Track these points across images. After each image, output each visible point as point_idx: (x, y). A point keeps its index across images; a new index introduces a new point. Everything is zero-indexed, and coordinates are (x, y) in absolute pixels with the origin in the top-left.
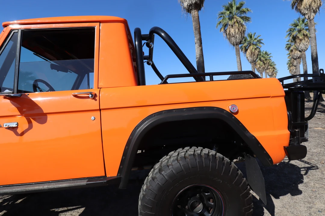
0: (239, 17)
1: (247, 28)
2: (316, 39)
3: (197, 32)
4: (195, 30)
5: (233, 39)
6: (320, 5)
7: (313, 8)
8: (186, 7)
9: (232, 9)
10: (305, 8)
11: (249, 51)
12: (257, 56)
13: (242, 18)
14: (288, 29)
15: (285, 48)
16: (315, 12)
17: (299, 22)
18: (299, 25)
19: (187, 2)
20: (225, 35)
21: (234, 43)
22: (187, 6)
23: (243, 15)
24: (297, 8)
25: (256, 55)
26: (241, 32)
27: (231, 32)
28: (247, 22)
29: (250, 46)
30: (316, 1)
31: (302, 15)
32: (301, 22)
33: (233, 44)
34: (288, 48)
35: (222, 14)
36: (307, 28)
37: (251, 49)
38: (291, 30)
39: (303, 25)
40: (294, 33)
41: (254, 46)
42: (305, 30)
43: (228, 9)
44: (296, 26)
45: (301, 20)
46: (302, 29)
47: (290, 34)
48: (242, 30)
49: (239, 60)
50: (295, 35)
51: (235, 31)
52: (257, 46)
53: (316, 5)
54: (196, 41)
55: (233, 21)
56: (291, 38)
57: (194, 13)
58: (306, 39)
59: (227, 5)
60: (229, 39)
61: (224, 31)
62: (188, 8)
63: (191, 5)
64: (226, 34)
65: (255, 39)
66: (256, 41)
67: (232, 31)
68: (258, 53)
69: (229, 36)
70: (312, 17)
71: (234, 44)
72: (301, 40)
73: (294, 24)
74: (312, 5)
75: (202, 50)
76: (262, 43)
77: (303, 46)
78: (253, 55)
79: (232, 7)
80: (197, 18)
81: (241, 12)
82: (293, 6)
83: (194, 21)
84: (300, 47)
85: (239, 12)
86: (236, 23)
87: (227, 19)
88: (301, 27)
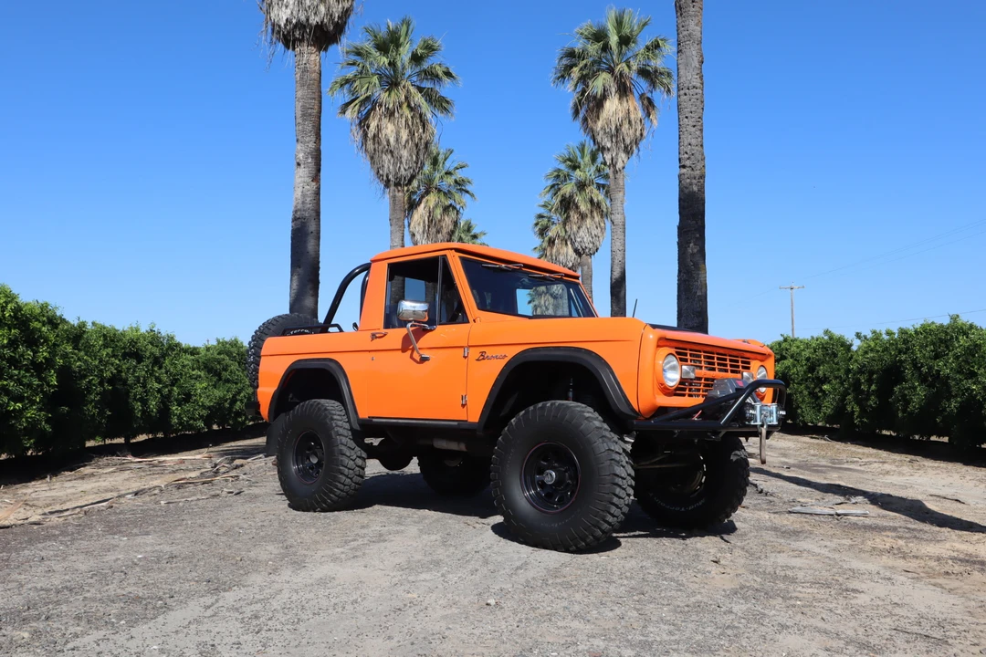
0: (416, 91)
1: (437, 137)
2: (624, 232)
3: (309, 126)
4: (303, 115)
5: (386, 158)
6: (641, 135)
7: (624, 139)
8: (282, 25)
9: (397, 51)
10: (607, 130)
11: (420, 213)
13: (429, 96)
14: (550, 170)
15: (531, 225)
16: (628, 151)
17: (583, 157)
18: (582, 167)
19: (289, 11)
20: (358, 137)
21: (390, 177)
22: (286, 25)
23: (427, 84)
24: (585, 120)
25: (445, 231)
26: (417, 145)
27: (383, 132)
28: (440, 115)
29: (427, 192)
30: (633, 123)
32: (587, 158)
33: (385, 178)
34: (543, 231)
35: (358, 53)
36: (602, 182)
37: (432, 204)
38: (560, 178)
39: (593, 169)
40: (568, 189)
41: (443, 199)
42: (595, 186)
43: (383, 48)
44: (575, 167)
45: (587, 151)
46: (587, 182)
47: (555, 188)
48: (421, 139)
50: (567, 195)
51: (398, 133)
52: (452, 201)
53: (631, 132)
54: (301, 156)
55: (393, 96)
56: (556, 201)
57: (308, 55)
58: (597, 218)
59: (383, 33)
60: (372, 158)
61: (357, 121)
62: (289, 32)
63: (300, 26)
64: (365, 135)
65: (446, 173)
66: (450, 180)
67: (389, 129)
68: (451, 227)
69: (374, 147)
70: (619, 165)
71: (388, 181)
72: (583, 217)
73: (570, 160)
74: (623, 129)
75: (317, 193)
76: (467, 192)
77: (587, 239)
78: (433, 230)
79: (398, 45)
80: (315, 76)
81: (425, 71)
82: (576, 113)
83: (303, 85)
84: (578, 240)
85: (417, 70)
86: (405, 106)
87: (375, 79)
88: (587, 172)
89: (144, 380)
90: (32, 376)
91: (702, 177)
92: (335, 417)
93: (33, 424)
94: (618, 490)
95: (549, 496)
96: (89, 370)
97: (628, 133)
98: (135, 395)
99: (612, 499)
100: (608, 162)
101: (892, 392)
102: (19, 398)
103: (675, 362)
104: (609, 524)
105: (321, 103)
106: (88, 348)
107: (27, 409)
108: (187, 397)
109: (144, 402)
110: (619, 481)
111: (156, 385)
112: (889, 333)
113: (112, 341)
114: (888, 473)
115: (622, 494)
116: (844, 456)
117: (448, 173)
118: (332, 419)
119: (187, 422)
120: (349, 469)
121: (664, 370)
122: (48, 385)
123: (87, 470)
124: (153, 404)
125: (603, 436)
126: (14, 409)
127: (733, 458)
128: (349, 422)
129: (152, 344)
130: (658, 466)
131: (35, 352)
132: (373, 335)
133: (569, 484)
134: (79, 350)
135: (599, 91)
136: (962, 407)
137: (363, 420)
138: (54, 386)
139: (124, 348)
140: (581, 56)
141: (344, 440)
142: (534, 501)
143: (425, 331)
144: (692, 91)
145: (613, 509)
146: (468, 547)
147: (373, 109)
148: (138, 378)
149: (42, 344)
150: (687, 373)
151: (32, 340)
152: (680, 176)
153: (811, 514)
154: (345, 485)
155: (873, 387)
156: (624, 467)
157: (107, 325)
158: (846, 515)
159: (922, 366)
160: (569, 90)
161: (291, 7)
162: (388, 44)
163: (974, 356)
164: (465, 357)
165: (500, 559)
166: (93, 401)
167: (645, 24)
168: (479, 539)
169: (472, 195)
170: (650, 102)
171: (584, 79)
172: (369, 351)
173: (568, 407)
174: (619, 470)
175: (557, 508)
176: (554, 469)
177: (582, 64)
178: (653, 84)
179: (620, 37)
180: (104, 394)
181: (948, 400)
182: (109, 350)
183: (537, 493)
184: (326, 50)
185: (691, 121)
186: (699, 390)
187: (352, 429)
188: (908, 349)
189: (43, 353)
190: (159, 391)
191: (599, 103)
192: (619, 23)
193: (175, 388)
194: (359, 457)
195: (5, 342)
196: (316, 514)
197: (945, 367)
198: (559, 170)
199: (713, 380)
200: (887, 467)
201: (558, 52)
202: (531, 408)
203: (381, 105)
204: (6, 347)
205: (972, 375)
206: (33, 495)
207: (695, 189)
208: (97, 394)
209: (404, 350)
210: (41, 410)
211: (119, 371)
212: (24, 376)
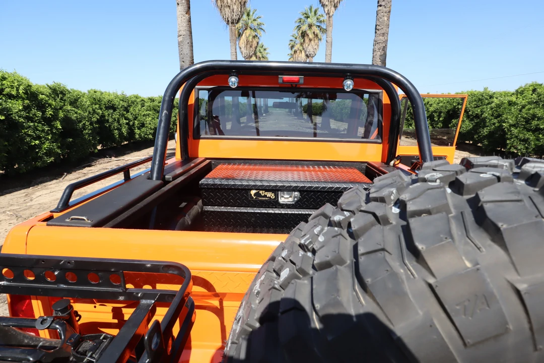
2: (332, 46)
5: (227, 9)
11: (244, 37)
12: (254, 49)
14: (297, 19)
15: (288, 45)
16: (335, 7)
17: (311, 13)
18: (311, 17)
21: (229, 19)
25: (253, 46)
26: (240, 3)
29: (246, 29)
31: (321, 5)
32: (313, 13)
34: (292, 47)
36: (318, 25)
37: (248, 35)
38: (301, 23)
39: (315, 18)
40: (305, 27)
41: (252, 32)
42: (316, 26)
44: (308, 17)
45: (313, 10)
46: (313, 24)
47: (299, 27)
49: (234, 50)
50: (304, 31)
52: (256, 34)
56: (299, 33)
58: (316, 41)
60: (221, 10)
68: (256, 45)
69: (221, 4)
70: (331, 14)
71: (228, 21)
72: (310, 40)
73: (306, 14)
77: (312, 50)
78: (249, 46)
84: (308, 50)
88: (312, 20)
89: (118, 119)
90: (43, 125)
91: (389, 12)
93: (50, 150)
96: (83, 118)
98: (114, 127)
100: (326, 12)
102: (38, 138)
106: (82, 107)
107: (44, 143)
108: (143, 125)
109: (119, 130)
111: (125, 121)
113: (98, 101)
117: (255, 20)
119: (144, 136)
122: (56, 128)
124: (124, 130)
126: (36, 144)
129: (123, 101)
131: (44, 112)
136: (491, 134)
138: (60, 129)
139: (105, 104)
148: (115, 118)
151: (42, 106)
152: (377, 11)
155: (441, 119)
159: (469, 111)
163: (500, 108)
166: (87, 134)
169: (264, 31)
180: (93, 129)
181: (483, 128)
189: (49, 112)
190: (127, 124)
193: (136, 121)
195: (21, 108)
198: (300, 19)
204: (22, 111)
208: (89, 130)
210: (53, 142)
211: (103, 116)
212: (38, 126)
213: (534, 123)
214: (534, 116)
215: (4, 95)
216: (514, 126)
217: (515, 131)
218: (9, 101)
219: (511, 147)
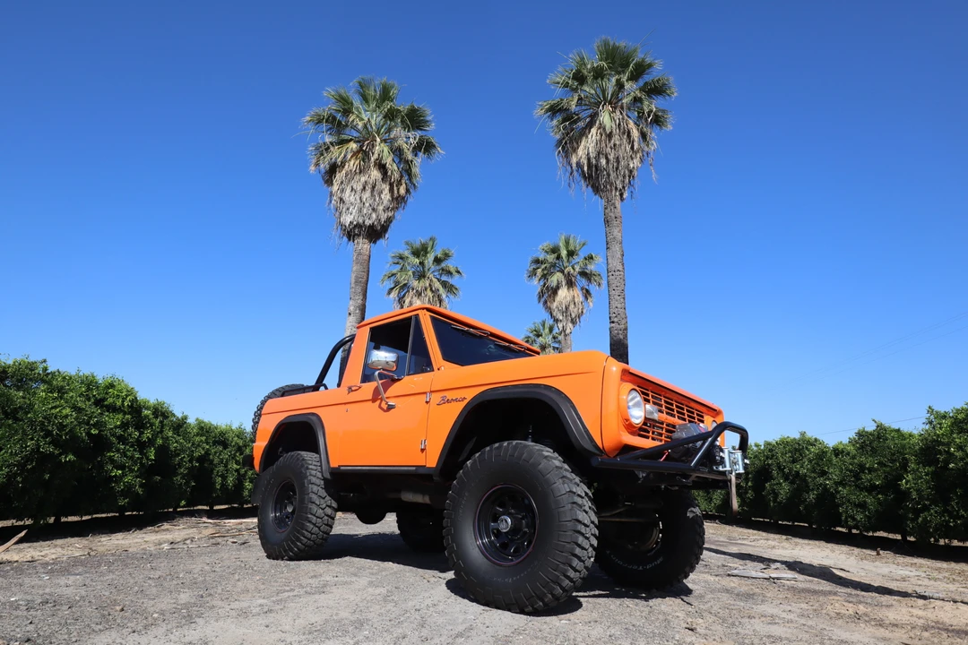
0: (436, 281)
3: (359, 289)
4: (356, 282)
6: (582, 312)
7: (571, 315)
8: (347, 226)
9: (425, 256)
10: (560, 309)
13: (444, 284)
16: (573, 322)
17: (544, 329)
18: (543, 335)
19: (352, 217)
22: (349, 226)
23: (444, 278)
24: (545, 302)
28: (452, 296)
30: (577, 304)
32: (547, 330)
35: (401, 258)
36: (557, 345)
39: (551, 337)
43: (416, 253)
44: (539, 335)
45: (547, 326)
46: (547, 345)
54: (352, 308)
55: (421, 284)
57: (363, 244)
59: (417, 245)
61: (397, 299)
62: (351, 230)
63: (359, 226)
70: (568, 331)
73: (535, 331)
74: (570, 308)
79: (426, 252)
80: (366, 257)
81: (443, 270)
82: (540, 298)
83: (357, 263)
85: (438, 268)
86: (429, 289)
87: (410, 273)
88: (546, 339)
89: (227, 462)
90: (135, 450)
91: (626, 329)
92: (310, 467)
93: (129, 487)
94: (581, 540)
95: (505, 546)
96: (183, 451)
97: (574, 311)
98: (218, 472)
99: (574, 549)
100: (560, 329)
101: (764, 488)
102: (122, 467)
103: (639, 398)
104: (571, 580)
105: (368, 275)
106: (186, 436)
107: (126, 475)
109: (224, 478)
110: (583, 529)
111: (235, 466)
112: (757, 445)
113: (207, 432)
114: (774, 547)
115: (586, 544)
116: (735, 535)
118: (308, 468)
120: (317, 517)
121: (629, 408)
122: (147, 458)
123: (166, 526)
125: (564, 477)
126: (116, 475)
127: (690, 515)
128: (322, 472)
130: (617, 520)
131: (141, 433)
132: (350, 388)
133: (526, 532)
134: (179, 436)
135: (554, 284)
136: (818, 498)
137: (333, 468)
138: (152, 460)
139: (215, 437)
140: (542, 263)
141: (315, 488)
142: (487, 550)
143: (394, 381)
144: (617, 273)
145: (575, 562)
146: (410, 604)
147: (408, 291)
148: (222, 459)
149: (147, 428)
150: (652, 413)
151: (140, 424)
152: (610, 329)
153: (748, 577)
154: (312, 534)
155: (750, 484)
156: (586, 512)
157: (206, 420)
158: (778, 579)
159: (785, 468)
160: (536, 284)
161: (354, 214)
162: (420, 252)
163: (823, 460)
164: (427, 402)
165: (441, 620)
166: (182, 473)
167: (584, 244)
168: (427, 595)
170: (587, 291)
171: (544, 276)
172: (345, 404)
173: (526, 446)
174: (581, 516)
175: (512, 560)
176: (510, 515)
177: (543, 266)
178: (590, 280)
179: (568, 251)
180: (191, 469)
181: (808, 493)
182: (204, 438)
183: (490, 542)
184: (375, 242)
185: (618, 292)
186: (661, 435)
187: (325, 479)
188: (773, 456)
189: (148, 434)
190: (237, 471)
191: (555, 291)
192: (567, 243)
194: (330, 507)
195: (118, 424)
196: (282, 562)
197: (803, 468)
198: (529, 337)
199: (674, 426)
200: (770, 542)
201: (530, 259)
202: (488, 448)
203: (413, 289)
204: (118, 428)
205: (823, 473)
206: (104, 543)
207: (621, 337)
208: (186, 469)
209: (374, 400)
210: (137, 477)
211: (207, 453)
212: (128, 450)
213: (866, 477)
214: (862, 467)
215: (102, 407)
216: (842, 483)
217: (844, 491)
218: (107, 413)
219: (846, 517)
